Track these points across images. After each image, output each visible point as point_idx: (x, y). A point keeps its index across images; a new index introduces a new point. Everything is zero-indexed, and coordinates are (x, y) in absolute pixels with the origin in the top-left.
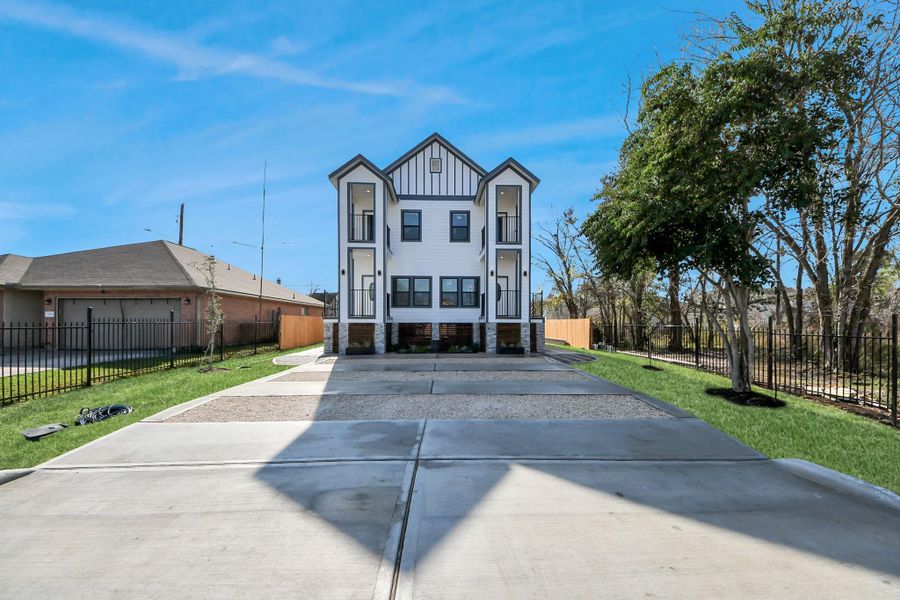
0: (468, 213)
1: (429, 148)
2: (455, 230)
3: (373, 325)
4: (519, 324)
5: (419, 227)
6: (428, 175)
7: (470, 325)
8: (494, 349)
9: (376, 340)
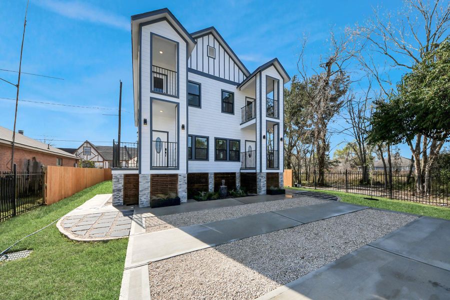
0: (233, 94)
1: (206, 38)
2: (224, 104)
3: (176, 176)
4: (278, 173)
5: (199, 96)
6: (206, 58)
7: (234, 174)
8: (266, 192)
9: (179, 190)
